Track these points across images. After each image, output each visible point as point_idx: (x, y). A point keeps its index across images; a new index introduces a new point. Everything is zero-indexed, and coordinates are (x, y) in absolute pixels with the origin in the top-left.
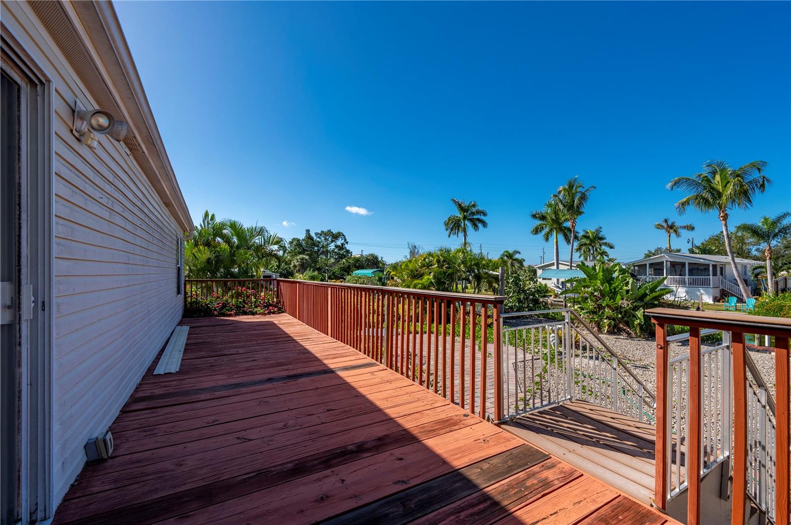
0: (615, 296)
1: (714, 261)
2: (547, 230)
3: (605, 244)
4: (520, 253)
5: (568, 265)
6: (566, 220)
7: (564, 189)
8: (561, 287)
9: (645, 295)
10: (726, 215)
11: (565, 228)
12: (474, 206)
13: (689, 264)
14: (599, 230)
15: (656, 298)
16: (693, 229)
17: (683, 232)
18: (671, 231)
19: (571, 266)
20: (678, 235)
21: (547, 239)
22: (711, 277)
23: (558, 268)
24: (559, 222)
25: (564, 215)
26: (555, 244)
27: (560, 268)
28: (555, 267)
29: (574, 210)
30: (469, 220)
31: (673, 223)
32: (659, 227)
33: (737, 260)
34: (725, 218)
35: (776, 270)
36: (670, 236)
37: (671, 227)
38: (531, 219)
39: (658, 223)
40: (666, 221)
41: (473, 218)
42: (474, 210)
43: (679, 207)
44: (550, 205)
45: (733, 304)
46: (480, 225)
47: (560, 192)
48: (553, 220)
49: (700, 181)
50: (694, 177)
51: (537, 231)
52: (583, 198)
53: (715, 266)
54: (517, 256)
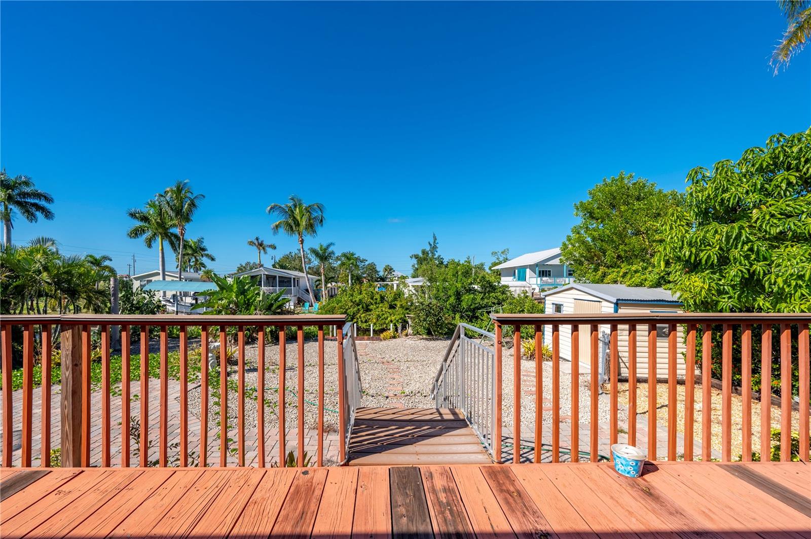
0: (250, 307)
1: (294, 275)
2: (149, 234)
3: (207, 255)
4: (111, 260)
5: (177, 277)
6: (174, 226)
7: (172, 191)
8: (172, 300)
9: (271, 305)
10: (303, 239)
11: (172, 234)
12: (26, 183)
13: (279, 277)
14: (200, 241)
15: (280, 307)
16: (275, 248)
17: (269, 250)
18: (261, 248)
19: (180, 279)
20: (266, 253)
21: (150, 246)
22: (292, 287)
23: (164, 279)
24: (164, 227)
25: (172, 219)
26: (160, 251)
27: (166, 279)
28: (160, 278)
29: (184, 216)
30: (19, 203)
31: (262, 241)
32: (251, 243)
33: (309, 276)
34: (302, 242)
35: (326, 283)
36: (260, 253)
37: (261, 245)
38: (130, 218)
39: (251, 241)
40: (257, 239)
41: (25, 202)
42: (27, 190)
43: (274, 228)
44: (153, 205)
45: (307, 308)
46: (39, 214)
47: (166, 192)
48: (157, 223)
49: (287, 210)
50: (283, 206)
51: (136, 233)
52: (193, 205)
53: (294, 279)
54: (107, 263)
